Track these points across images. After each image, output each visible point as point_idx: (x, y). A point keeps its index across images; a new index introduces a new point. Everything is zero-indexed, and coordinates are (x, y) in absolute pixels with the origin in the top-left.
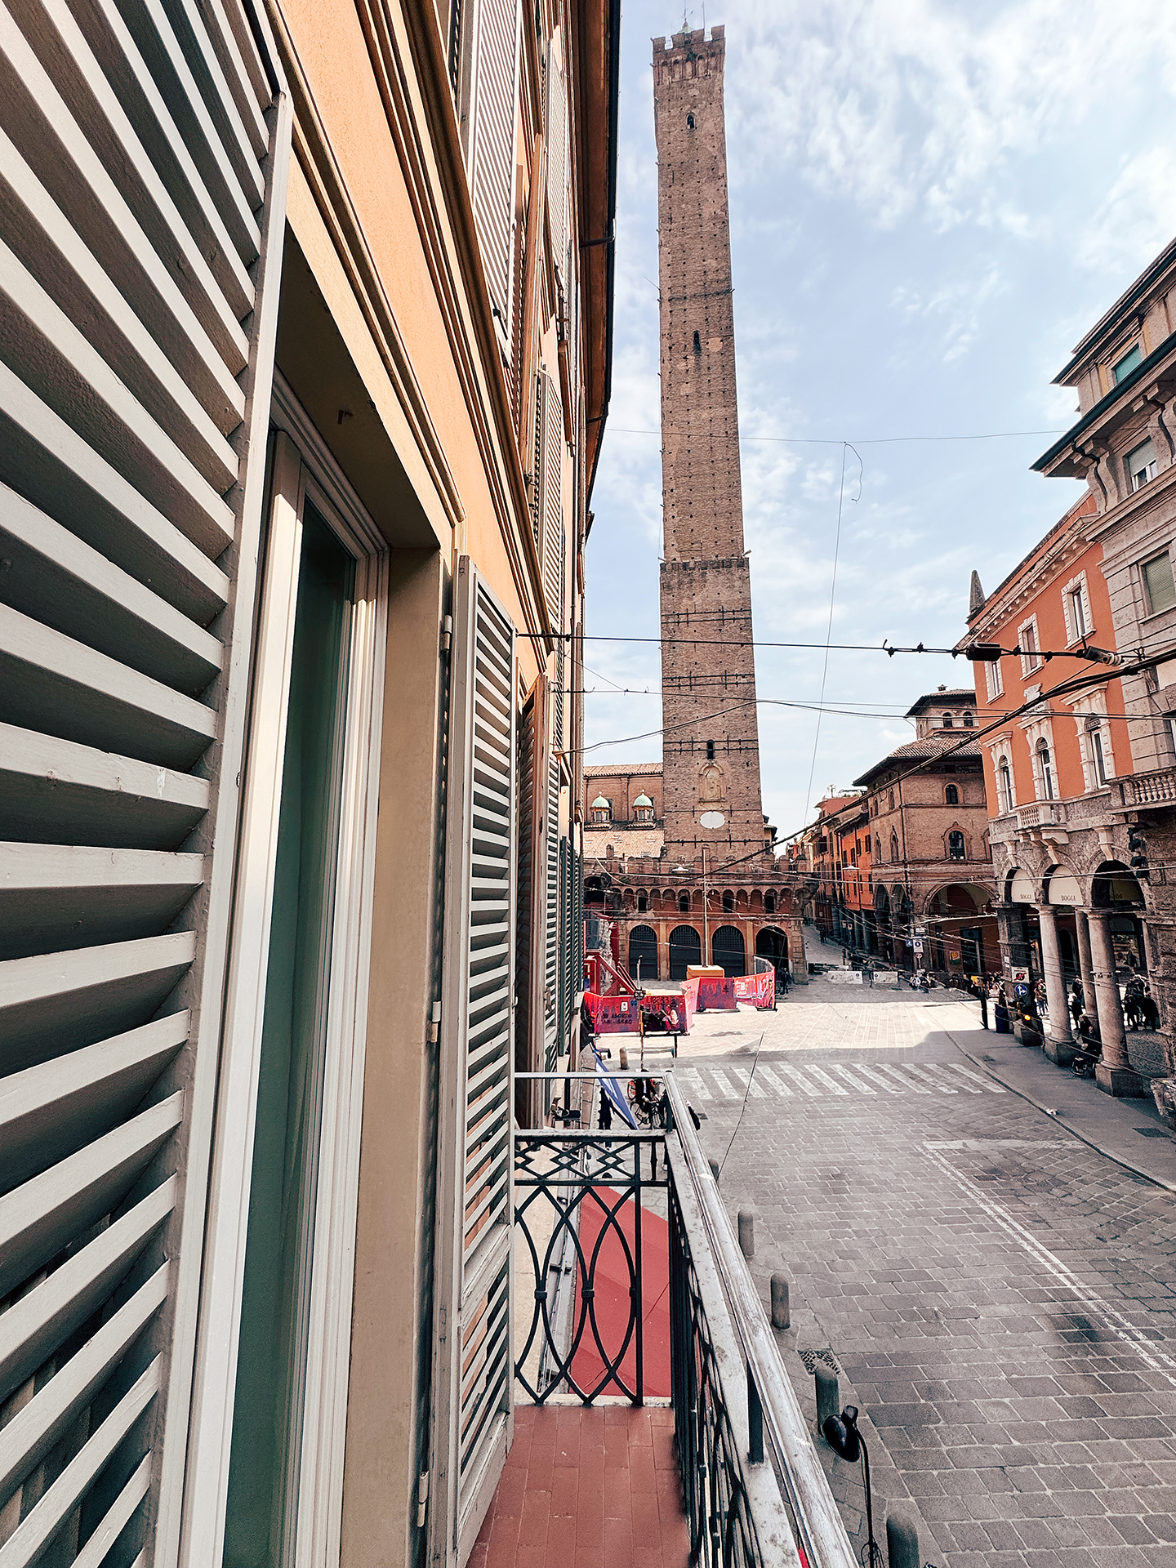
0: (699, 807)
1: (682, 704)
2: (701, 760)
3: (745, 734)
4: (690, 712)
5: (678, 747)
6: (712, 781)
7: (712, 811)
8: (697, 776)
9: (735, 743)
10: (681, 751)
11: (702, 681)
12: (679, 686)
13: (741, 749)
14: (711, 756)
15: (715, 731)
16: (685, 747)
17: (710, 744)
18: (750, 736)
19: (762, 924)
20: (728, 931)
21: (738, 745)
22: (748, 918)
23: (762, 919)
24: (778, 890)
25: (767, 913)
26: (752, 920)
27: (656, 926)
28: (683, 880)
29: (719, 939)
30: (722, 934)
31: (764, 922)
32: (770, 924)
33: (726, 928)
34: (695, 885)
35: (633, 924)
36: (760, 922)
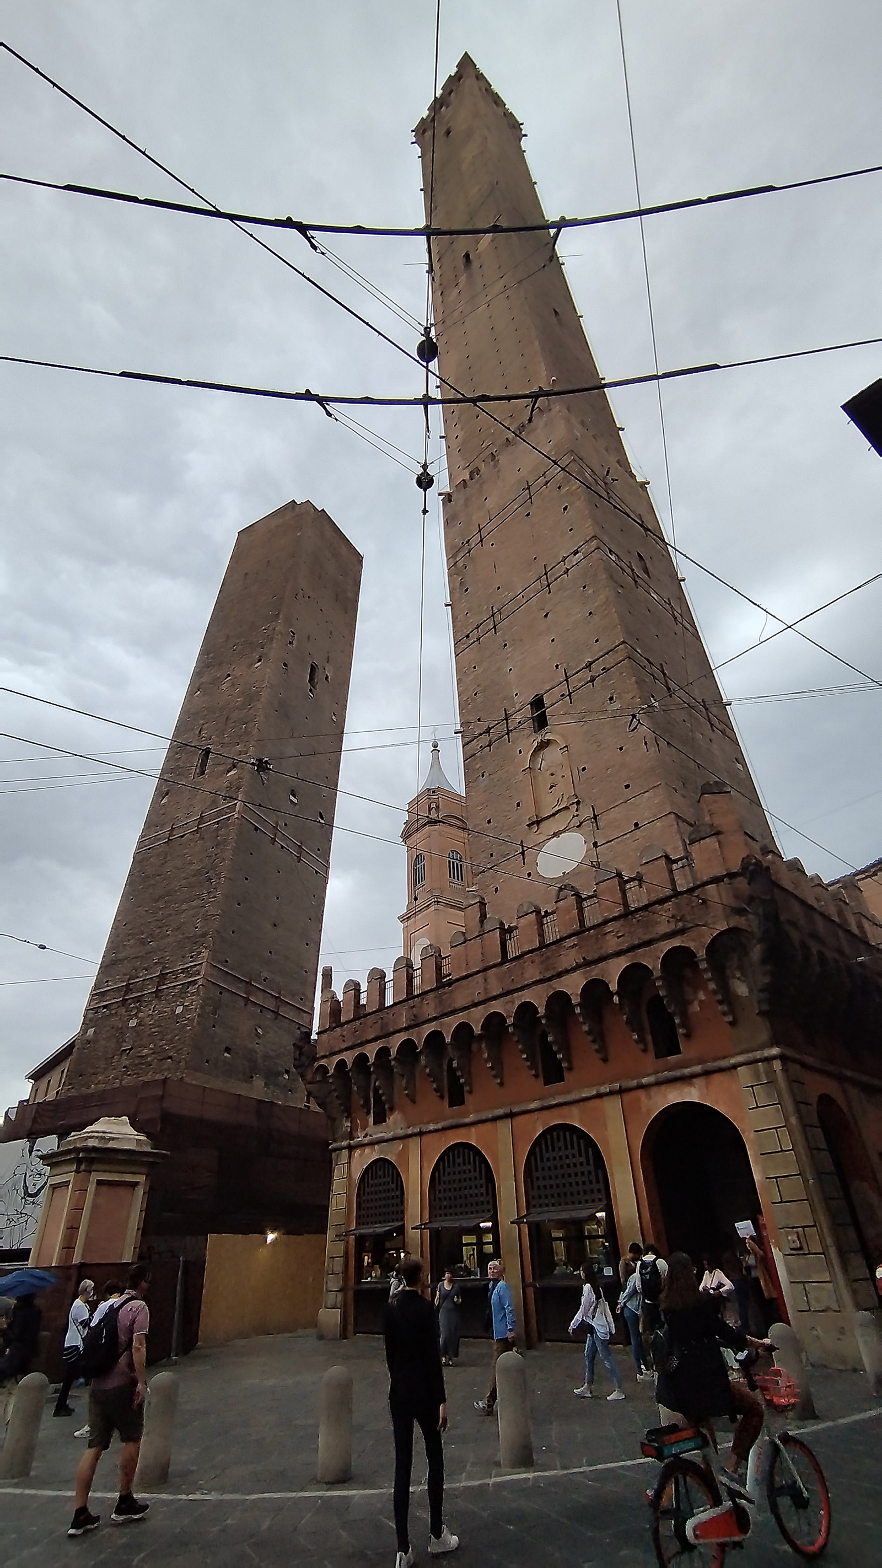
0: (534, 837)
1: (485, 664)
2: (526, 742)
3: (596, 647)
4: (498, 670)
5: (485, 739)
6: (549, 772)
7: (556, 834)
8: (521, 776)
9: (580, 674)
10: (489, 745)
11: (512, 606)
12: (479, 638)
13: (593, 680)
14: (541, 722)
15: (539, 676)
16: (495, 733)
17: (538, 703)
18: (605, 644)
19: (649, 1097)
20: (561, 1144)
21: (587, 675)
22: (605, 1089)
23: (651, 1079)
24: (652, 960)
25: (659, 1055)
26: (621, 1091)
27: (404, 1155)
28: (432, 1005)
29: (540, 1174)
30: (546, 1155)
31: (654, 1091)
32: (675, 1096)
33: (555, 1134)
34: (454, 1012)
35: (362, 1160)
36: (641, 1094)
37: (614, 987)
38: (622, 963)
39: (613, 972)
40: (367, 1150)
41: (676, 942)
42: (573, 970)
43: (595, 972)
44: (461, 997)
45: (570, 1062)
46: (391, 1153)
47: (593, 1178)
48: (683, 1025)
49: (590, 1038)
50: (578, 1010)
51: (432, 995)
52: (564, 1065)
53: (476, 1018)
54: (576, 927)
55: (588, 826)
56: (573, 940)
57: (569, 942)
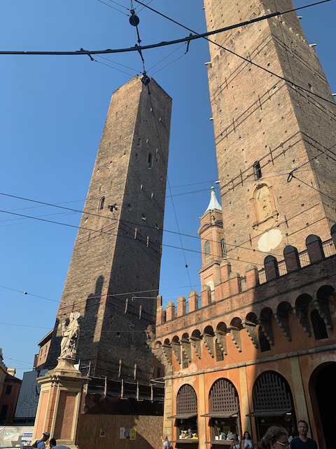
0: (255, 233)
1: (230, 148)
2: (251, 185)
3: (285, 135)
4: (237, 150)
5: (231, 185)
6: (263, 200)
7: (267, 231)
8: (249, 203)
9: (278, 150)
10: (233, 188)
11: (243, 117)
12: (226, 136)
13: (284, 152)
14: (259, 175)
15: (257, 152)
16: (236, 182)
17: (257, 165)
18: (290, 133)
19: (313, 359)
20: (270, 380)
21: (281, 150)
22: (290, 355)
23: (313, 350)
24: (312, 292)
25: (317, 338)
26: (298, 356)
27: (197, 382)
28: (207, 314)
29: (260, 394)
30: (262, 385)
31: (315, 355)
32: (325, 359)
33: (266, 375)
34: (217, 317)
35: (178, 384)
36: (309, 357)
37: (293, 305)
38: (297, 294)
39: (293, 298)
40: (180, 380)
41: (324, 283)
42: (273, 297)
43: (284, 298)
44: (220, 309)
45: (273, 341)
46: (191, 381)
47: (285, 396)
48: (329, 324)
49: (283, 330)
50: (276, 316)
51: (207, 309)
52: (271, 342)
53: (227, 320)
54: (274, 276)
55: (283, 226)
56: (273, 283)
57: (271, 284)
